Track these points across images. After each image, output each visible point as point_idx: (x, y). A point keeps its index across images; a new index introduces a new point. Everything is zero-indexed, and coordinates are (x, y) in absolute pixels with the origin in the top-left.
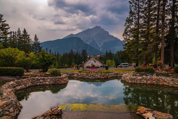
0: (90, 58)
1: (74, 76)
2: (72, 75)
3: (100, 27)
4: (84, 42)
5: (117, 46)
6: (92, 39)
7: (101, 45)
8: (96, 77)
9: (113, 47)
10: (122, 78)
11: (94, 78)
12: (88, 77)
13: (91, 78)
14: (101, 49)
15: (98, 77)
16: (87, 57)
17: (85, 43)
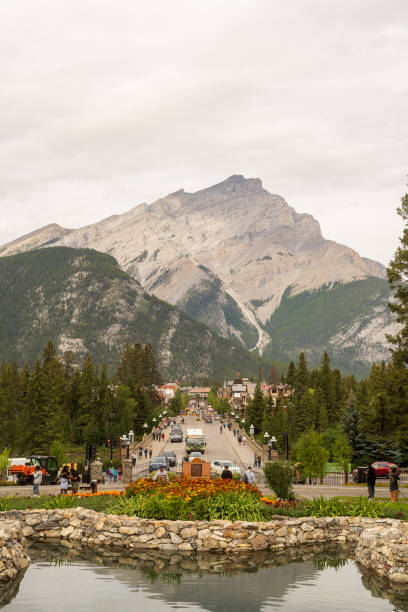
0: (177, 407)
1: (65, 532)
2: (48, 527)
3: (258, 181)
4: (143, 283)
5: (380, 320)
6: (201, 267)
7: (266, 312)
8: (199, 542)
9: (351, 332)
10: (359, 553)
11: (188, 546)
12: (154, 544)
13: (168, 547)
14: (263, 340)
15: (214, 544)
16: (158, 400)
17: (146, 297)
